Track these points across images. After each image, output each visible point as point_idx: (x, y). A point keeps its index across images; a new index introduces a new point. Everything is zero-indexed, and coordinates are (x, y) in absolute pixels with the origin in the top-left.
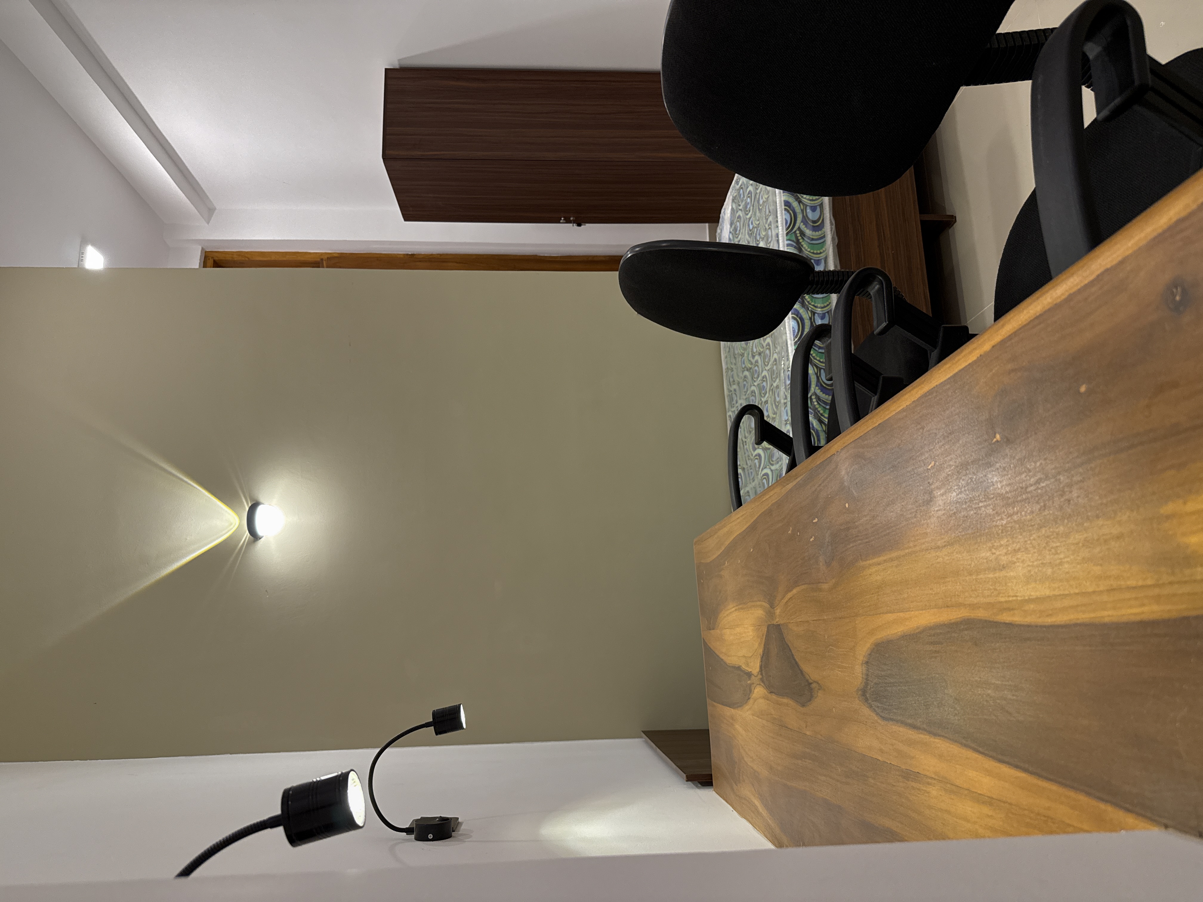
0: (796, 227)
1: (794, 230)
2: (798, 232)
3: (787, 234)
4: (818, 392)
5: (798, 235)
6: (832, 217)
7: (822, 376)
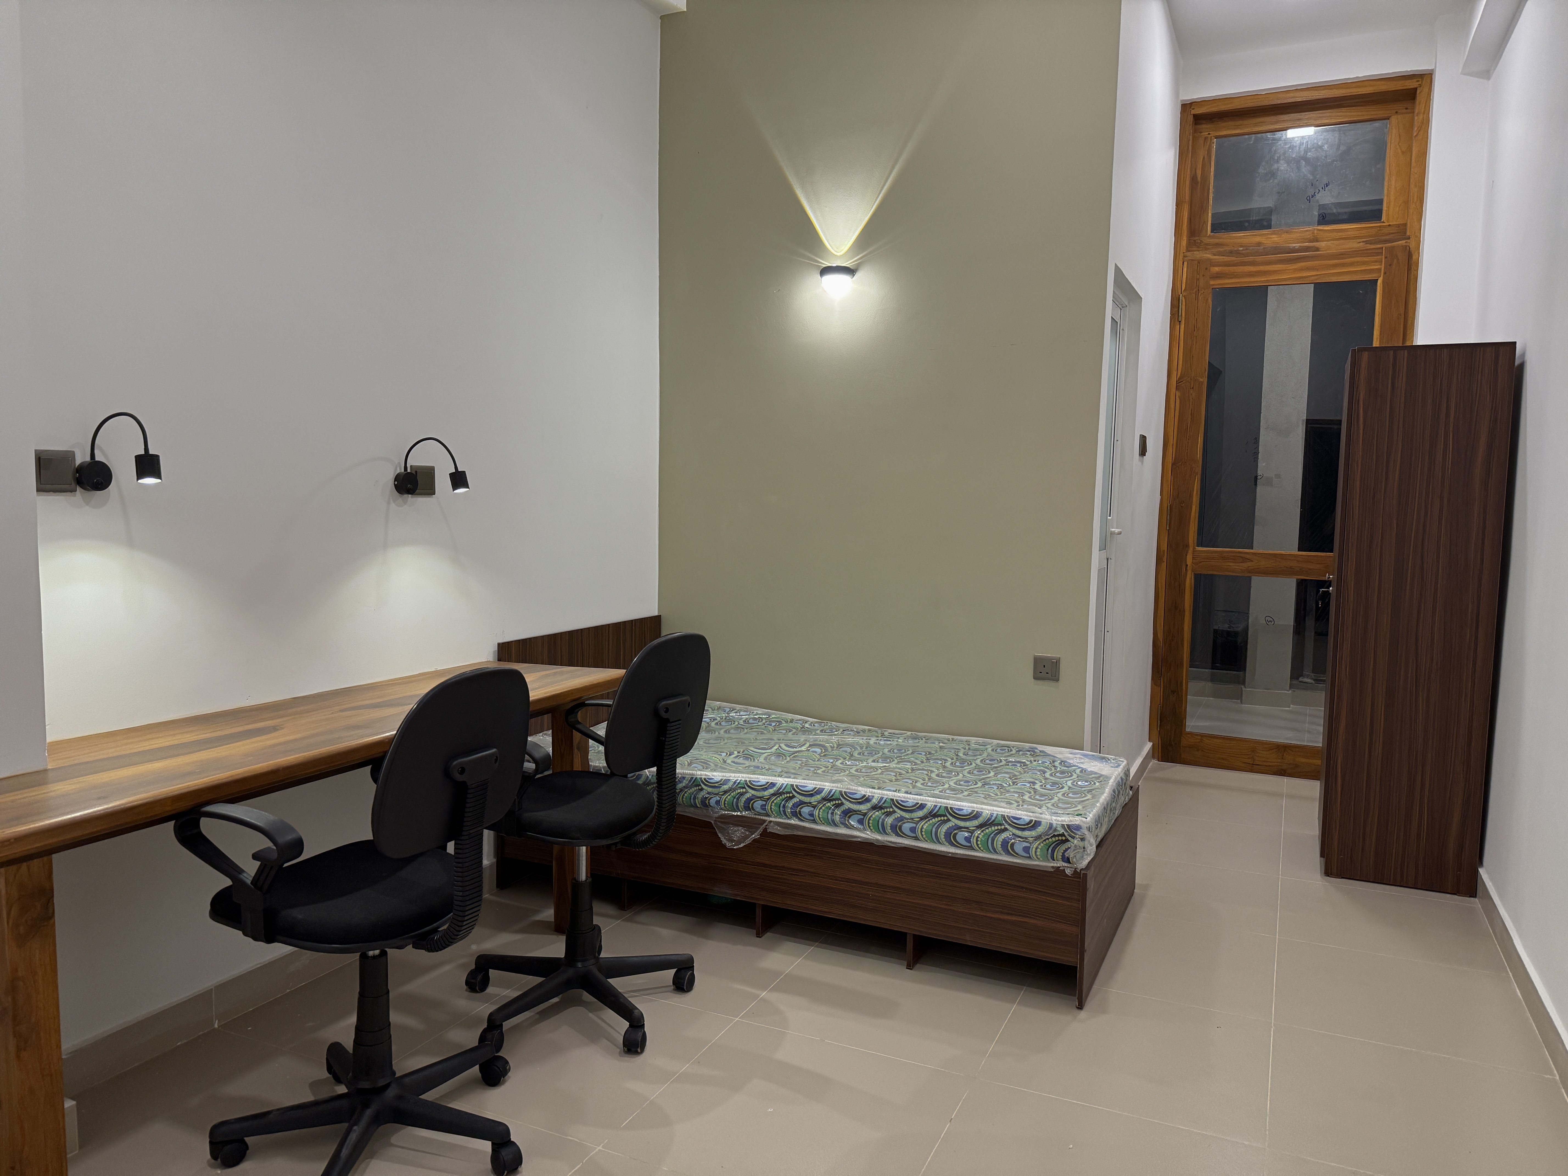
0: (896, 810)
1: (894, 807)
2: (891, 810)
3: (892, 800)
4: (748, 795)
5: (888, 810)
6: (903, 846)
7: (760, 801)
